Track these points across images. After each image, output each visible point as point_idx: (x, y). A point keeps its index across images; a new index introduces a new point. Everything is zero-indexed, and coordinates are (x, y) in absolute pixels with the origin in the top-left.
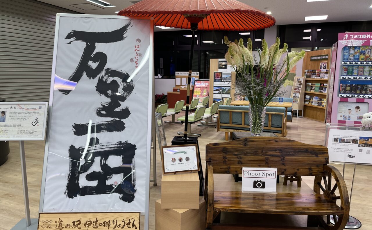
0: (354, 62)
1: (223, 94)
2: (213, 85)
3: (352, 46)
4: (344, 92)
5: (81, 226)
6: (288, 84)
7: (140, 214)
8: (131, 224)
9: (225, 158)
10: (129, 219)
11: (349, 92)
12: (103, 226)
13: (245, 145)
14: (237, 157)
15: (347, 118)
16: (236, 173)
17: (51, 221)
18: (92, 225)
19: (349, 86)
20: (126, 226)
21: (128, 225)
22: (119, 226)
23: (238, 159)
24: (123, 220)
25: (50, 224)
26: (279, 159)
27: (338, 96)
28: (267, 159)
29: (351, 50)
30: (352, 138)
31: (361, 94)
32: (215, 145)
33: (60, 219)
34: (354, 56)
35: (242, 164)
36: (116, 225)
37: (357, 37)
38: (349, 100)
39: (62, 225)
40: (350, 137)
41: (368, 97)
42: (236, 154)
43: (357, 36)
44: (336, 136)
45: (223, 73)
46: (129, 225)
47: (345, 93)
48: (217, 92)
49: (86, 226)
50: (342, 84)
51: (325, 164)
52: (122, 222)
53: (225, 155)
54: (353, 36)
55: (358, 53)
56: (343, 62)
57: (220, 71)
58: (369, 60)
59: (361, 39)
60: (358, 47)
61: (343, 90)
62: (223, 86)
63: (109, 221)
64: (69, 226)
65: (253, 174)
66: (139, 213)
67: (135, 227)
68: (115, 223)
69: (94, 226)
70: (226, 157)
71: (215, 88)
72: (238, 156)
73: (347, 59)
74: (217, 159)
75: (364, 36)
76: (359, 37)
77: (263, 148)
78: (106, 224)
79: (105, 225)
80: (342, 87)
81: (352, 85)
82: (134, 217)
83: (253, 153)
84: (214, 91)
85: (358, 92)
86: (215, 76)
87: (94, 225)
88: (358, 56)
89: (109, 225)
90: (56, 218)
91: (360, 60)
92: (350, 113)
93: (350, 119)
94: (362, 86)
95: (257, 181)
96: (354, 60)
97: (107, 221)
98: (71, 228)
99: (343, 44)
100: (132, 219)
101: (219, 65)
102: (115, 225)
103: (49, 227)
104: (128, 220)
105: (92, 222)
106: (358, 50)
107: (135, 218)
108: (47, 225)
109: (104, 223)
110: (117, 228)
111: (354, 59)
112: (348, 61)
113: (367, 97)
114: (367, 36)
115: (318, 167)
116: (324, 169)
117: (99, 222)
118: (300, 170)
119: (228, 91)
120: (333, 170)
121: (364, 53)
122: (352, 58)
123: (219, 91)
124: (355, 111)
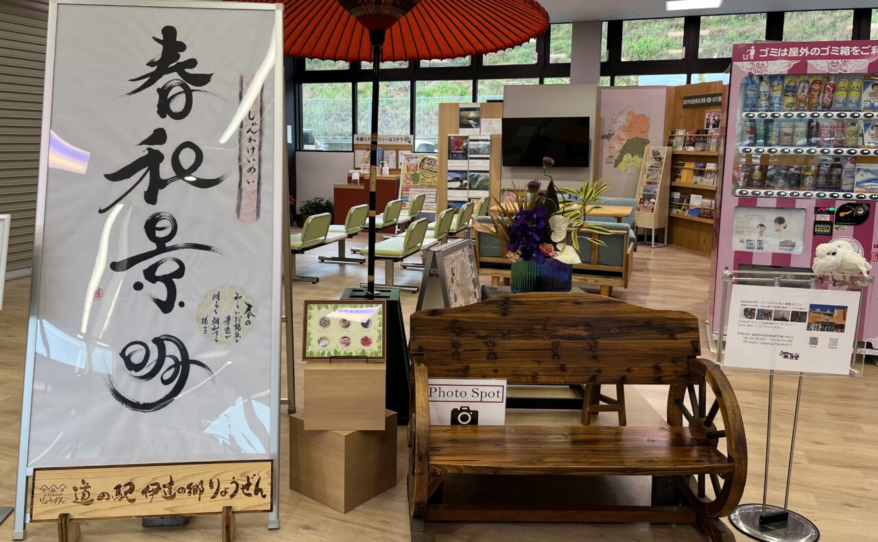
0: (769, 114)
1: (470, 189)
2: (447, 167)
3: (766, 75)
5: (136, 494)
6: (629, 165)
7: (272, 465)
8: (252, 488)
10: (248, 477)
12: (186, 493)
13: (504, 314)
14: (486, 343)
15: (756, 244)
17: (62, 487)
18: (161, 493)
19: (759, 170)
20: (240, 491)
21: (245, 491)
22: (223, 494)
23: (488, 346)
24: (234, 478)
25: (60, 494)
26: (584, 344)
27: (734, 193)
28: (555, 346)
29: (764, 83)
31: (787, 189)
33: (83, 482)
35: (496, 358)
36: (218, 490)
37: (777, 54)
38: (760, 202)
42: (482, 334)
46: (247, 490)
49: (146, 496)
51: (690, 354)
52: (231, 483)
53: (455, 339)
54: (766, 51)
55: (780, 91)
56: (744, 114)
57: (463, 132)
59: (786, 58)
60: (778, 78)
61: (746, 180)
62: (471, 169)
63: (202, 482)
64: (106, 497)
66: (270, 463)
67: (262, 493)
68: (215, 486)
69: (166, 494)
71: (450, 175)
72: (488, 341)
73: (754, 107)
74: (437, 348)
75: (794, 52)
76: (781, 52)
77: (548, 319)
78: (194, 489)
79: (192, 491)
82: (259, 472)
83: (523, 333)
84: (449, 181)
85: (781, 183)
87: (164, 491)
88: (780, 98)
89: (202, 491)
90: (75, 479)
91: (785, 109)
92: (761, 233)
93: (762, 248)
97: (196, 481)
98: (111, 500)
100: (255, 475)
101: (461, 117)
102: (214, 490)
103: (59, 500)
104: (246, 479)
105: (161, 486)
107: (261, 475)
108: (53, 495)
110: (219, 497)
111: (771, 104)
113: (801, 196)
114: (800, 51)
115: (675, 363)
116: (688, 366)
117: (176, 485)
118: (634, 370)
119: (482, 181)
120: (708, 368)
121: (794, 92)
122: (765, 103)
123: (461, 182)
124: (775, 229)
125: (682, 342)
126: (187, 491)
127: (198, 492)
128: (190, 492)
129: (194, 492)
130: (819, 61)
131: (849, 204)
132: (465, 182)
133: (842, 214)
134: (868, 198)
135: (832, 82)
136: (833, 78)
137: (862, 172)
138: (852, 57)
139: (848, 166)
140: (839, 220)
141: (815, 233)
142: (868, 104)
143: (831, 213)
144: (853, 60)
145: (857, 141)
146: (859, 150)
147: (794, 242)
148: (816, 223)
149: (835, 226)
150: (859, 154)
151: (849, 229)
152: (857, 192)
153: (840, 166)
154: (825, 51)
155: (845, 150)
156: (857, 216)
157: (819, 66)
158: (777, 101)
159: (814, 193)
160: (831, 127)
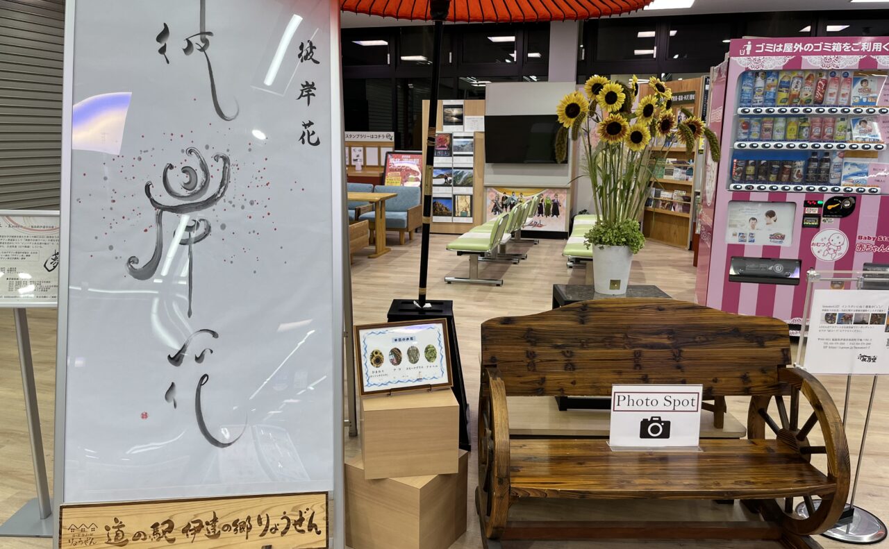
0: (764, 109)
1: (455, 185)
3: (761, 70)
4: (741, 179)
5: (175, 534)
7: (327, 497)
8: (306, 523)
9: (531, 355)
10: (300, 512)
11: (752, 179)
12: (232, 531)
13: (582, 322)
14: (563, 353)
15: (748, 238)
16: (559, 392)
17: (93, 526)
18: (204, 532)
19: (752, 164)
20: (292, 528)
21: (298, 527)
22: (273, 530)
23: (566, 356)
24: (285, 513)
25: (91, 535)
26: (667, 353)
27: (728, 187)
28: (637, 356)
29: (759, 79)
30: (871, 311)
31: (778, 184)
32: (504, 324)
33: (116, 520)
34: (764, 94)
35: (574, 369)
36: (267, 527)
37: (773, 49)
38: (753, 197)
39: (123, 535)
40: (865, 309)
41: (796, 188)
42: (559, 344)
43: (773, 47)
44: (829, 308)
46: (300, 526)
47: (743, 180)
48: (442, 181)
49: (187, 535)
50: (738, 160)
51: (781, 363)
52: (282, 519)
53: (530, 348)
54: (762, 46)
55: (774, 86)
56: (740, 109)
57: (448, 129)
58: (798, 104)
59: (781, 54)
60: (774, 73)
61: (740, 175)
62: (455, 166)
63: (249, 518)
64: (143, 537)
65: (640, 403)
66: (325, 495)
67: (316, 529)
68: (264, 522)
69: (209, 532)
70: (534, 352)
72: (565, 350)
73: (749, 102)
74: (511, 359)
75: (788, 47)
76: (777, 48)
77: (629, 327)
78: (240, 526)
79: (238, 528)
80: (737, 166)
81: (760, 161)
82: (313, 506)
83: (602, 342)
85: (773, 177)
87: (208, 530)
88: (775, 94)
89: (250, 529)
90: (105, 518)
91: (779, 104)
92: (753, 227)
93: (753, 241)
94: (782, 164)
95: (649, 420)
96: (765, 104)
97: (242, 518)
98: (148, 540)
99: (741, 65)
100: (308, 509)
101: (445, 114)
102: (263, 527)
103: (91, 540)
104: (298, 513)
105: (204, 524)
106: (773, 80)
107: (315, 508)
108: (83, 535)
109: (235, 523)
110: (269, 534)
111: (765, 100)
112: (750, 107)
113: (792, 190)
114: (795, 47)
115: (765, 373)
116: (778, 376)
117: (221, 523)
118: (722, 381)
119: (467, 178)
120: (805, 379)
121: (788, 87)
122: (760, 98)
123: (446, 178)
124: (765, 223)
125: (772, 350)
126: (233, 528)
127: (246, 529)
128: (236, 530)
129: (240, 529)
130: (813, 57)
131: (835, 197)
132: (449, 178)
133: (830, 207)
134: (854, 191)
135: (824, 78)
136: (825, 73)
137: (849, 166)
138: (843, 53)
139: (836, 160)
140: (827, 213)
141: (803, 226)
142: (857, 100)
143: (820, 206)
144: (845, 57)
145: (845, 135)
146: (847, 145)
147: (783, 234)
148: (805, 216)
149: (822, 219)
150: (847, 148)
151: (836, 221)
152: (844, 186)
153: (828, 161)
154: (818, 47)
155: (835, 145)
156: (844, 209)
157: (813, 62)
158: (771, 97)
159: (805, 187)
160: (821, 122)
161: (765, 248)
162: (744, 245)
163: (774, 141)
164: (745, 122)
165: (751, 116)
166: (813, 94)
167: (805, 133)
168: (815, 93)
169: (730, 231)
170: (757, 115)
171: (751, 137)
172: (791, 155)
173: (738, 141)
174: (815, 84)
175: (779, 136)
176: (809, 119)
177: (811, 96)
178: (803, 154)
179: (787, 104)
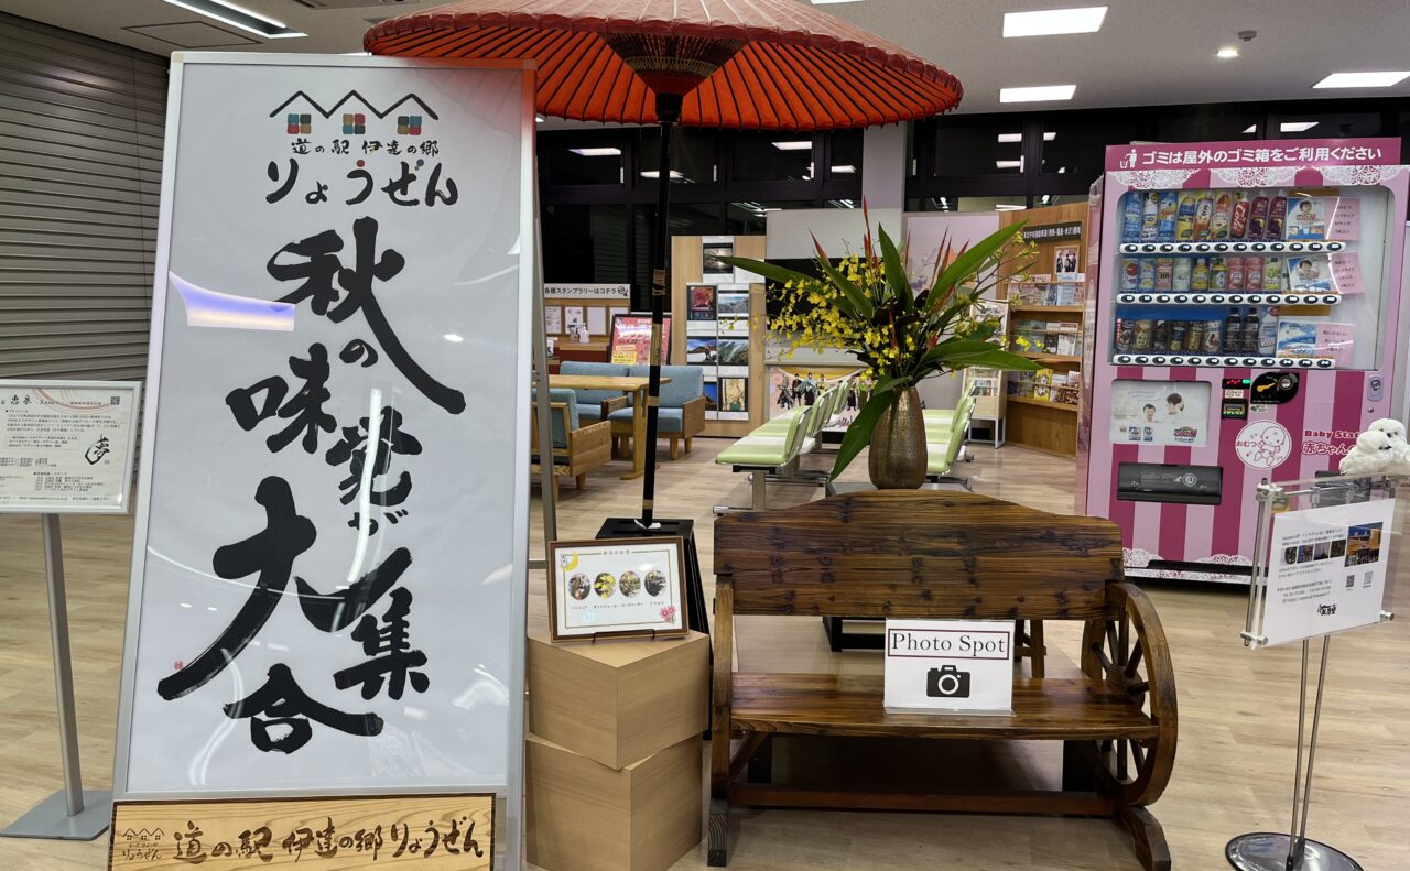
0: (1158, 246)
1: (721, 363)
2: (686, 331)
3: (1152, 190)
4: (1130, 348)
5: (273, 848)
7: (494, 801)
8: (461, 839)
10: (454, 822)
12: (354, 846)
15: (1143, 435)
17: (158, 833)
18: (313, 847)
20: (441, 845)
21: (449, 844)
22: (414, 848)
24: (431, 823)
26: (956, 562)
27: (1111, 360)
29: (1149, 202)
31: (1184, 354)
33: (191, 825)
34: (1158, 224)
36: (405, 842)
37: (1168, 160)
38: (1148, 373)
39: (199, 847)
41: (1209, 362)
43: (1168, 156)
45: (720, 288)
46: (453, 843)
48: (703, 357)
49: (290, 851)
50: (1123, 320)
52: (427, 831)
54: (1153, 155)
56: (1123, 246)
57: (710, 279)
58: (1208, 238)
59: (1180, 166)
60: (1170, 194)
61: (1127, 341)
62: (721, 334)
63: (379, 829)
65: (925, 645)
66: (490, 798)
67: (476, 848)
68: (401, 836)
69: (321, 848)
71: (691, 344)
73: (1137, 236)
75: (1191, 157)
77: (906, 527)
78: (366, 840)
79: (363, 843)
80: (1123, 329)
81: (1156, 322)
82: (472, 813)
83: (870, 546)
84: (689, 352)
85: (1175, 345)
86: (693, 299)
87: (319, 844)
88: (1173, 224)
89: (379, 845)
90: (175, 821)
91: (1180, 238)
92: (1150, 418)
93: (1151, 439)
94: (1188, 326)
95: (940, 670)
97: (369, 828)
98: (234, 856)
99: (1122, 183)
100: (464, 818)
101: (706, 258)
102: (399, 843)
103: (154, 853)
104: (450, 824)
105: (314, 835)
106: (1170, 205)
107: (476, 817)
109: (359, 836)
110: (407, 853)
113: (1204, 363)
115: (1088, 590)
117: (338, 834)
118: (1030, 600)
119: (739, 353)
121: (1192, 214)
122: (1151, 230)
123: (708, 353)
124: (1167, 412)
126: (356, 843)
127: (374, 845)
128: (359, 846)
129: (366, 844)
130: (1226, 170)
131: (1269, 374)
132: (712, 353)
133: (1260, 389)
134: (1296, 365)
135: (1245, 200)
136: (1245, 194)
137: (1287, 328)
138: (1271, 163)
139: (1268, 319)
140: (1258, 397)
141: (1223, 417)
143: (1246, 387)
144: (1274, 169)
145: (1280, 283)
147: (1194, 428)
148: (1225, 401)
149: (1251, 406)
150: (1282, 302)
151: (1270, 409)
152: (1280, 357)
153: (1256, 320)
154: (1234, 156)
155: (1264, 297)
156: (1283, 391)
157: (1226, 178)
158: (1168, 228)
159: (1222, 359)
160: (1243, 264)
161: (1169, 449)
162: (1137, 446)
163: (1174, 292)
164: (1132, 265)
165: (1140, 256)
166: (1229, 223)
167: (1219, 280)
168: (1233, 221)
169: (1117, 424)
170: (1148, 255)
171: (1142, 286)
172: (1201, 313)
173: (1122, 292)
174: (1231, 210)
175: (1181, 285)
176: (1225, 259)
177: (1226, 226)
178: (1215, 310)
179: (1191, 238)
